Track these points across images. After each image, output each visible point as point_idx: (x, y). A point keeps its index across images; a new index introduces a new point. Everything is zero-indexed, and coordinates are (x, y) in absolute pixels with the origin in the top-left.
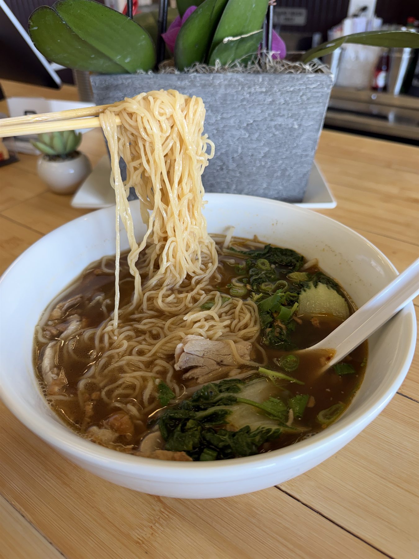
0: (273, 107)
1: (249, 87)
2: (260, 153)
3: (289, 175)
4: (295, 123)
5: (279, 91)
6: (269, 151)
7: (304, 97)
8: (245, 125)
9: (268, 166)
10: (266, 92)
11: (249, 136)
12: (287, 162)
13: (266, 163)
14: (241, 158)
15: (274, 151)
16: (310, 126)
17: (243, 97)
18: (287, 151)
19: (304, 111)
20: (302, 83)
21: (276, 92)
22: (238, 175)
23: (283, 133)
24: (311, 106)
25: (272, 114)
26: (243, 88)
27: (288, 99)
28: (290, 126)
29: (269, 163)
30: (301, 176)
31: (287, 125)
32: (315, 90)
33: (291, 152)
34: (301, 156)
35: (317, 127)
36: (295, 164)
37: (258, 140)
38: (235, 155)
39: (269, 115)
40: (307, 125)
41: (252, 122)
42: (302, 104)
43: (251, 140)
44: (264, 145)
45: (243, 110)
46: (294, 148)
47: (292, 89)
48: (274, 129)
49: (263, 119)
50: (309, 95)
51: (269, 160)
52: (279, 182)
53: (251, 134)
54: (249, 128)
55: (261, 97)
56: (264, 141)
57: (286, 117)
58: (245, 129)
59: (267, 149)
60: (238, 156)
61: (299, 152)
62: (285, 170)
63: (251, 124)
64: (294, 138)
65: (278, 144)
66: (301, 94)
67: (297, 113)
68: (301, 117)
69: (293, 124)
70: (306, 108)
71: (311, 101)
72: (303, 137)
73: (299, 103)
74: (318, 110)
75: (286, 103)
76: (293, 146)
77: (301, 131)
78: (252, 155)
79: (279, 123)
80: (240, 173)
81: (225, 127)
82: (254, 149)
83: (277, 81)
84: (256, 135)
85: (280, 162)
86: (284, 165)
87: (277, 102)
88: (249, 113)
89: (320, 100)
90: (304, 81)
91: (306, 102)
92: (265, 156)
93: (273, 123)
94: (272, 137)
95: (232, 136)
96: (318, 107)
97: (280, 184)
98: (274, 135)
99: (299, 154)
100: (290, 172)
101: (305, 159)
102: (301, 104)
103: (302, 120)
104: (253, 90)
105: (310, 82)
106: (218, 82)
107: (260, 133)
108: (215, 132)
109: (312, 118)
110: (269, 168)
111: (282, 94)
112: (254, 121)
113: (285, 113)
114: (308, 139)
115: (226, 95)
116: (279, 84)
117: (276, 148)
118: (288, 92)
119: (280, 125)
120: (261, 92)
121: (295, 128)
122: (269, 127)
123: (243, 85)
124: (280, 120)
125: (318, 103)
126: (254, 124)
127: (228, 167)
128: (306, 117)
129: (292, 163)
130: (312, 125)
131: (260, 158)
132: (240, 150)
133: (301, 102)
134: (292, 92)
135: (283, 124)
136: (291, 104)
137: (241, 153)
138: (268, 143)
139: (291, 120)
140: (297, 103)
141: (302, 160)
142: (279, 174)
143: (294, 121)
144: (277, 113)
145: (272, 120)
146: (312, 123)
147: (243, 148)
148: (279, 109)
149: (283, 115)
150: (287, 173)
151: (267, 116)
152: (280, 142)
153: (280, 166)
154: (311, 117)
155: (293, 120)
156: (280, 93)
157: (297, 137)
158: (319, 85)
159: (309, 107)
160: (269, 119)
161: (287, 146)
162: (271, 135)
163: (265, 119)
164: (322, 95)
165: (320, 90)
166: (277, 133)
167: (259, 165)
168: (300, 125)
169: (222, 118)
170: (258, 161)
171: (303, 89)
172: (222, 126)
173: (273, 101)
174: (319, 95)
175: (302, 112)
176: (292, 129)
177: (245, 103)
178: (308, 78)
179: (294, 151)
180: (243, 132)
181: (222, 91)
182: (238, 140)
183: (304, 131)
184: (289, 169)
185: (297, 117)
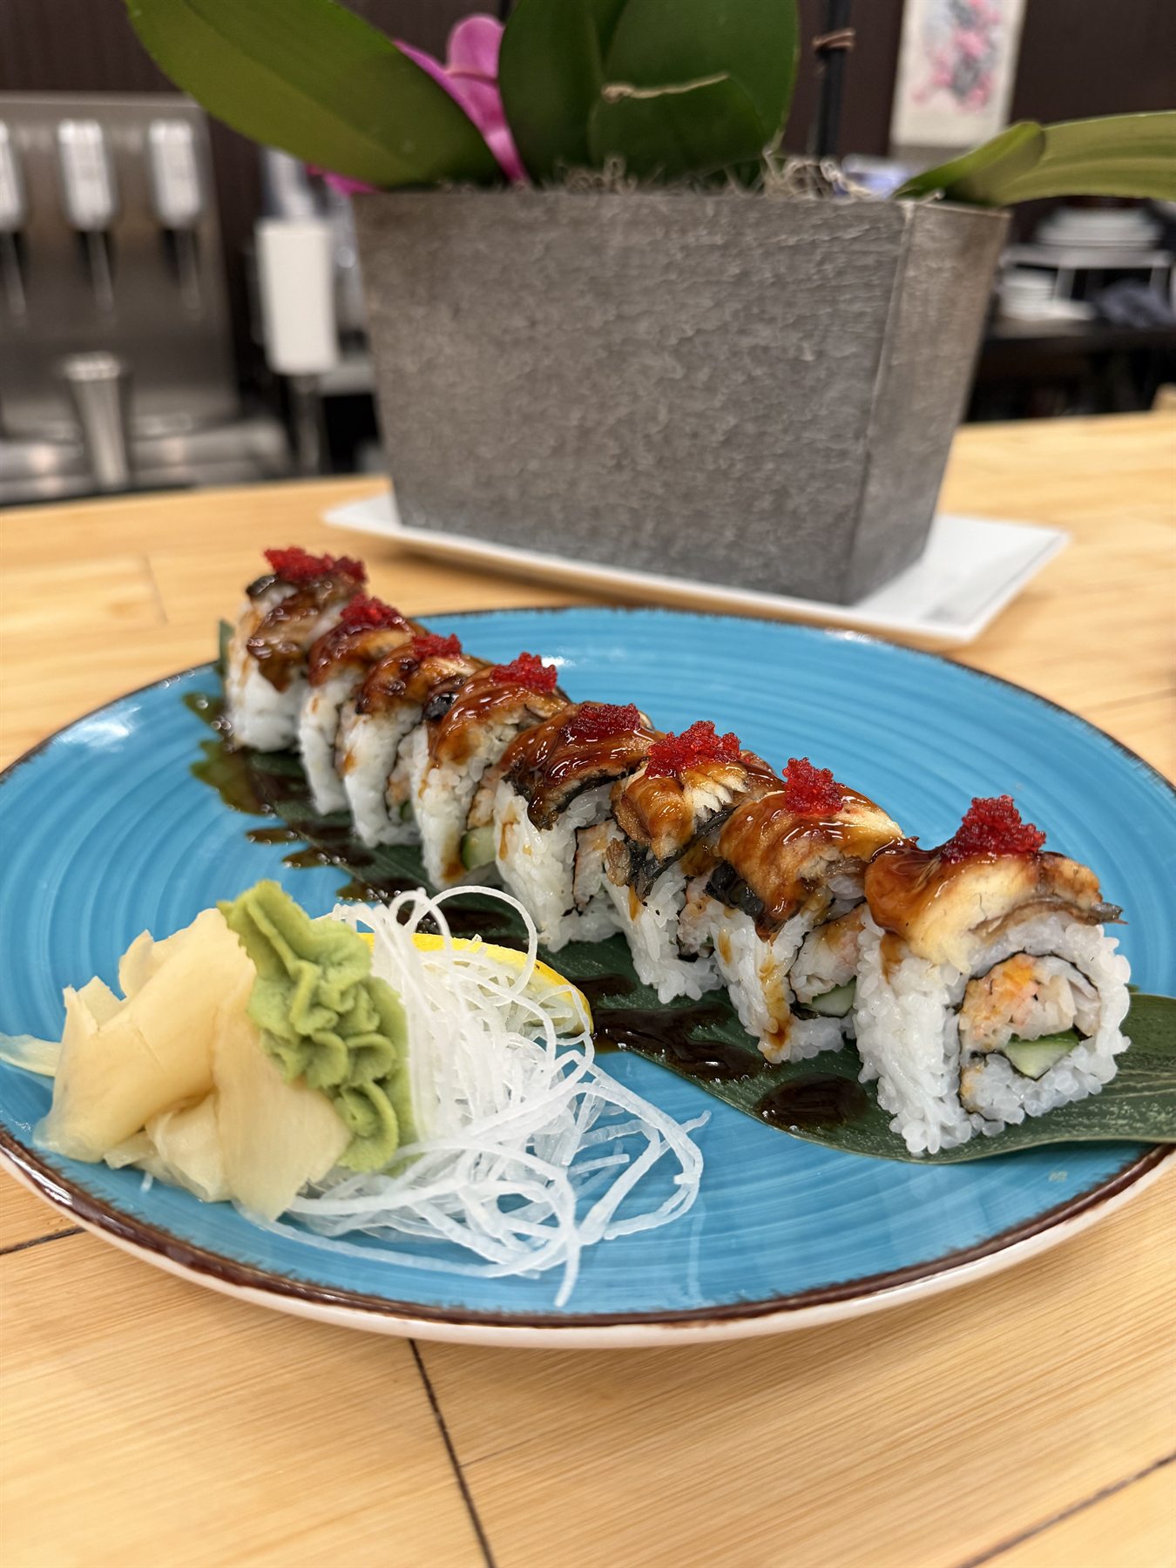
0: (744, 292)
1: (683, 231)
2: (713, 430)
3: (794, 512)
4: (806, 345)
5: (761, 245)
6: (736, 426)
7: (828, 267)
8: (673, 341)
9: (737, 475)
10: (725, 247)
11: (686, 377)
12: (788, 468)
13: (732, 465)
14: (667, 440)
15: (751, 428)
16: (846, 358)
17: (666, 261)
18: (785, 431)
19: (829, 310)
20: (820, 222)
21: (750, 249)
22: (660, 491)
23: (773, 376)
24: (848, 296)
25: (742, 314)
26: (667, 234)
27: (783, 270)
28: (792, 353)
29: (739, 466)
30: (829, 519)
31: (785, 350)
32: (857, 247)
33: (798, 439)
34: (827, 454)
35: (867, 363)
36: (812, 477)
37: (710, 389)
38: (653, 429)
39: (735, 314)
40: (838, 354)
41: (690, 333)
42: (821, 287)
43: (693, 388)
44: (724, 408)
45: (668, 297)
46: (806, 425)
47: (792, 241)
48: (747, 360)
49: (719, 328)
50: (841, 260)
51: (738, 456)
52: (768, 532)
53: (690, 369)
54: (684, 349)
55: (713, 260)
56: (723, 394)
57: (780, 325)
58: (676, 352)
59: (732, 421)
60: (659, 432)
61: (820, 437)
62: (782, 494)
63: (690, 339)
64: (805, 395)
65: (761, 406)
66: (818, 257)
67: (808, 314)
68: (821, 327)
69: (800, 349)
70: (834, 302)
71: (849, 279)
72: (832, 394)
73: (814, 285)
74: (869, 310)
75: (779, 282)
76: (804, 419)
77: (823, 374)
78: (695, 435)
79: (762, 343)
80: (666, 484)
81: (625, 342)
82: (700, 415)
83: (753, 216)
84: (703, 375)
85: (770, 466)
86: (778, 478)
87: (755, 279)
88: (683, 306)
89: (874, 278)
90: (825, 216)
91: (834, 283)
92: (729, 441)
93: (746, 342)
94: (744, 383)
95: (645, 371)
96: (870, 299)
97: (772, 537)
98: (751, 379)
99: (820, 445)
100: (796, 501)
101: (838, 466)
102: (818, 287)
103: (824, 338)
104: (691, 239)
105: (841, 223)
106: (609, 215)
107: (715, 369)
108: (602, 354)
109: (852, 332)
110: (739, 480)
111: (767, 254)
112: (699, 332)
113: (776, 310)
114: (844, 399)
115: (626, 252)
116: (757, 224)
117: (756, 419)
118: (781, 249)
119: (766, 349)
120: (713, 248)
121: (806, 362)
122: (735, 353)
123: (667, 223)
124: (764, 334)
125: (868, 286)
126: (698, 341)
127: (634, 462)
128: (835, 328)
129: (803, 474)
130: (855, 355)
131: (714, 445)
132: (663, 415)
133: (819, 283)
134: (795, 250)
135: (773, 345)
136: (792, 287)
137: (667, 426)
138: (735, 403)
139: (794, 337)
140: (809, 285)
141: (831, 467)
142: (766, 503)
143: (801, 339)
144: (755, 310)
145: (742, 332)
146: (854, 350)
147: (671, 410)
148: (761, 299)
149: (772, 320)
150: (790, 505)
151: (728, 317)
152: (767, 402)
153: (769, 479)
154: (850, 330)
155: (801, 335)
156: (760, 251)
157: (813, 390)
158: (867, 230)
159: (842, 298)
160: (736, 329)
161: (785, 416)
162: (740, 378)
163: (723, 328)
164: (879, 264)
165: (873, 248)
166: (758, 372)
167: (711, 467)
168: (820, 354)
169: (620, 317)
170: (709, 458)
171: (824, 241)
172: (617, 338)
173: (745, 274)
174: (870, 260)
175: (825, 311)
176: (797, 364)
177: (673, 276)
178: (836, 208)
179: (807, 435)
180: (669, 360)
181: (617, 240)
182: (661, 381)
183: (831, 374)
184: (793, 491)
185: (809, 327)
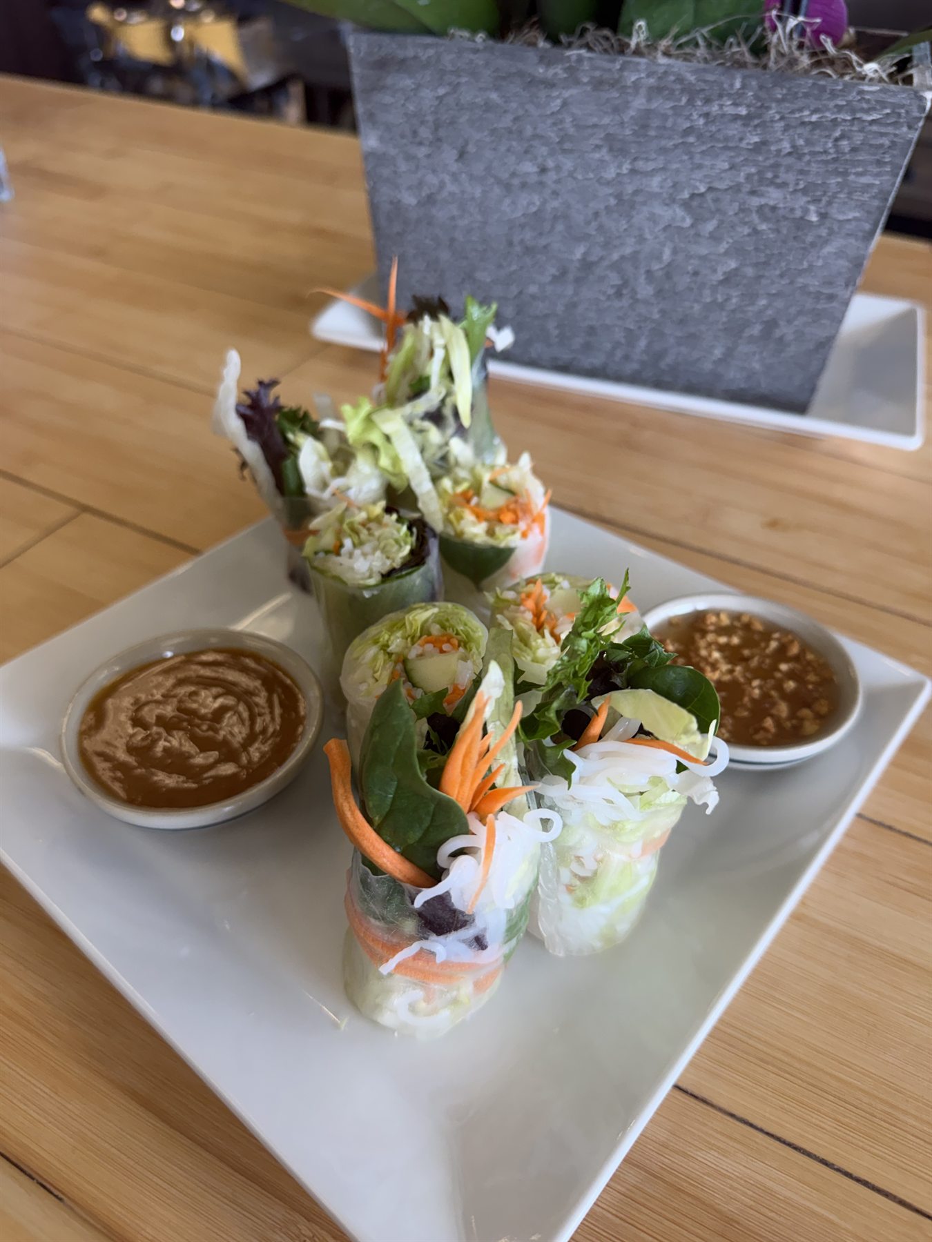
0: (760, 158)
1: (708, 101)
2: (715, 271)
3: (781, 339)
4: (812, 208)
5: (782, 118)
6: (736, 269)
7: (844, 143)
8: (686, 195)
9: (733, 307)
10: (749, 117)
11: (692, 226)
12: (779, 304)
13: (728, 299)
14: (668, 276)
15: (750, 271)
16: (849, 221)
17: (688, 125)
18: (781, 276)
19: (839, 180)
20: (844, 103)
21: (772, 121)
22: (656, 316)
23: (778, 231)
24: (860, 169)
25: (756, 178)
26: (691, 102)
27: (801, 142)
28: (798, 214)
29: (734, 300)
30: (811, 346)
31: (792, 210)
32: (875, 128)
33: (792, 283)
34: (818, 296)
35: (867, 227)
36: (800, 313)
37: (715, 237)
38: (656, 266)
39: (749, 177)
40: (841, 217)
41: (702, 189)
42: (835, 160)
43: (698, 235)
44: (726, 253)
45: (685, 157)
46: (801, 272)
47: (814, 118)
48: (755, 218)
49: (731, 188)
50: (858, 139)
51: (735, 293)
52: (754, 354)
53: (698, 220)
54: (695, 203)
55: (734, 130)
56: (728, 243)
57: (791, 190)
58: (686, 205)
59: (733, 264)
60: (662, 269)
61: (814, 283)
62: (771, 325)
63: (702, 195)
64: (804, 249)
65: (763, 255)
66: (837, 134)
67: (819, 182)
68: (830, 194)
69: (806, 211)
70: (845, 174)
71: (862, 156)
72: (829, 249)
73: (830, 157)
74: (877, 182)
75: (795, 152)
76: (801, 268)
77: (824, 232)
78: (696, 273)
79: (772, 203)
80: (663, 312)
81: (636, 192)
82: (703, 258)
83: (779, 93)
84: (710, 226)
85: (763, 302)
86: (769, 312)
87: (773, 148)
88: (700, 167)
89: (886, 156)
90: (850, 98)
91: (848, 157)
92: (728, 280)
93: (755, 202)
94: (749, 235)
95: (653, 219)
96: (878, 175)
97: (757, 357)
98: (755, 232)
99: (811, 289)
100: (785, 330)
101: (826, 306)
102: (833, 159)
103: (829, 203)
104: (714, 109)
105: (865, 106)
106: (633, 78)
107: (721, 222)
108: (613, 201)
109: (857, 200)
110: (733, 311)
111: (787, 128)
112: (710, 189)
113: (790, 177)
114: (840, 254)
115: (647, 113)
116: (783, 100)
117: (756, 265)
118: (803, 124)
119: (774, 209)
120: (736, 117)
121: (812, 222)
122: (743, 210)
123: (692, 93)
124: (774, 196)
125: (879, 163)
126: (709, 197)
127: (634, 292)
128: (842, 196)
129: (793, 310)
130: (855, 219)
131: (715, 283)
132: (667, 255)
133: (834, 156)
134: (815, 125)
135: (781, 205)
136: (807, 158)
137: (669, 265)
138: (737, 250)
139: (803, 200)
140: (824, 157)
141: (819, 307)
142: (756, 330)
143: (809, 202)
144: (769, 175)
145: (753, 193)
146: (857, 214)
147: (675, 251)
148: (776, 166)
149: (784, 185)
150: (777, 333)
151: (741, 179)
152: (768, 252)
153: (761, 312)
154: (856, 198)
155: (809, 199)
156: (782, 124)
157: (813, 245)
158: (888, 114)
159: (853, 171)
160: (747, 190)
161: (783, 264)
162: (746, 231)
163: (737, 188)
164: (893, 143)
165: (890, 130)
166: (764, 227)
167: (708, 300)
168: (823, 216)
169: (633, 172)
170: (707, 292)
171: (845, 121)
172: (630, 189)
173: (764, 143)
174: (886, 141)
175: (833, 181)
176: (801, 224)
177: (691, 139)
178: (861, 92)
179: (800, 281)
180: (680, 212)
181: (639, 103)
182: (665, 229)
183: (831, 232)
184: (782, 323)
185: (819, 193)
